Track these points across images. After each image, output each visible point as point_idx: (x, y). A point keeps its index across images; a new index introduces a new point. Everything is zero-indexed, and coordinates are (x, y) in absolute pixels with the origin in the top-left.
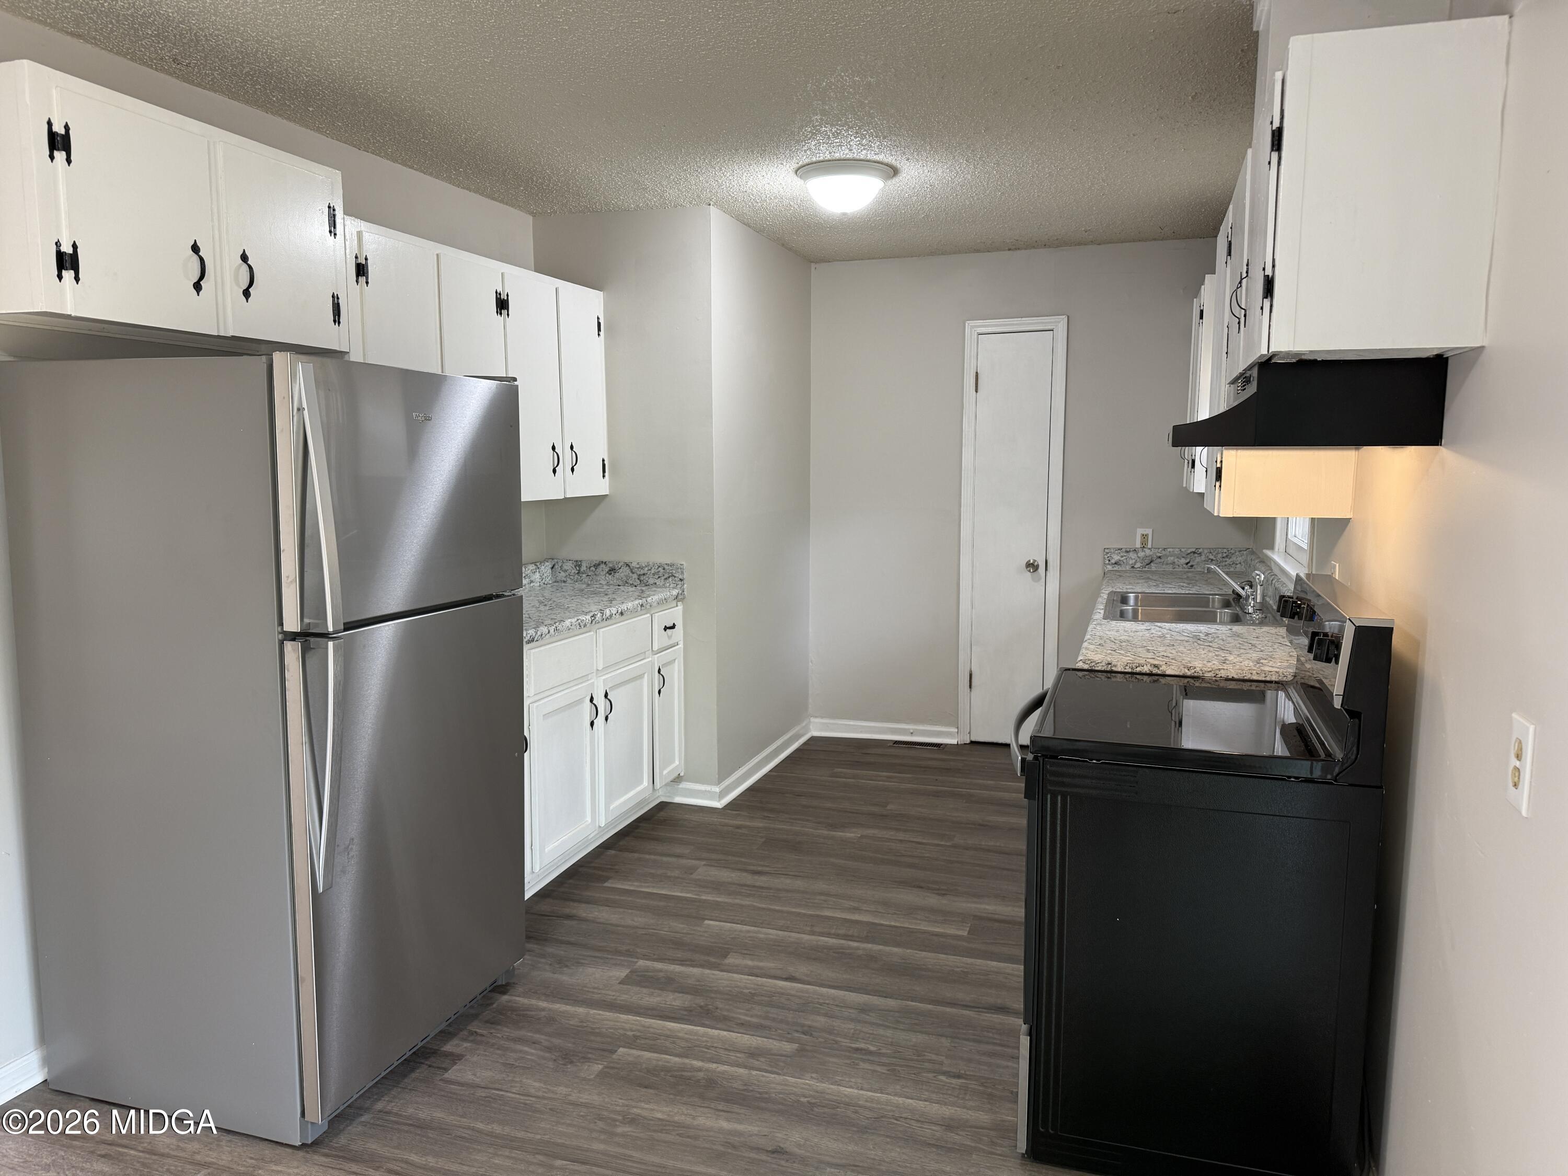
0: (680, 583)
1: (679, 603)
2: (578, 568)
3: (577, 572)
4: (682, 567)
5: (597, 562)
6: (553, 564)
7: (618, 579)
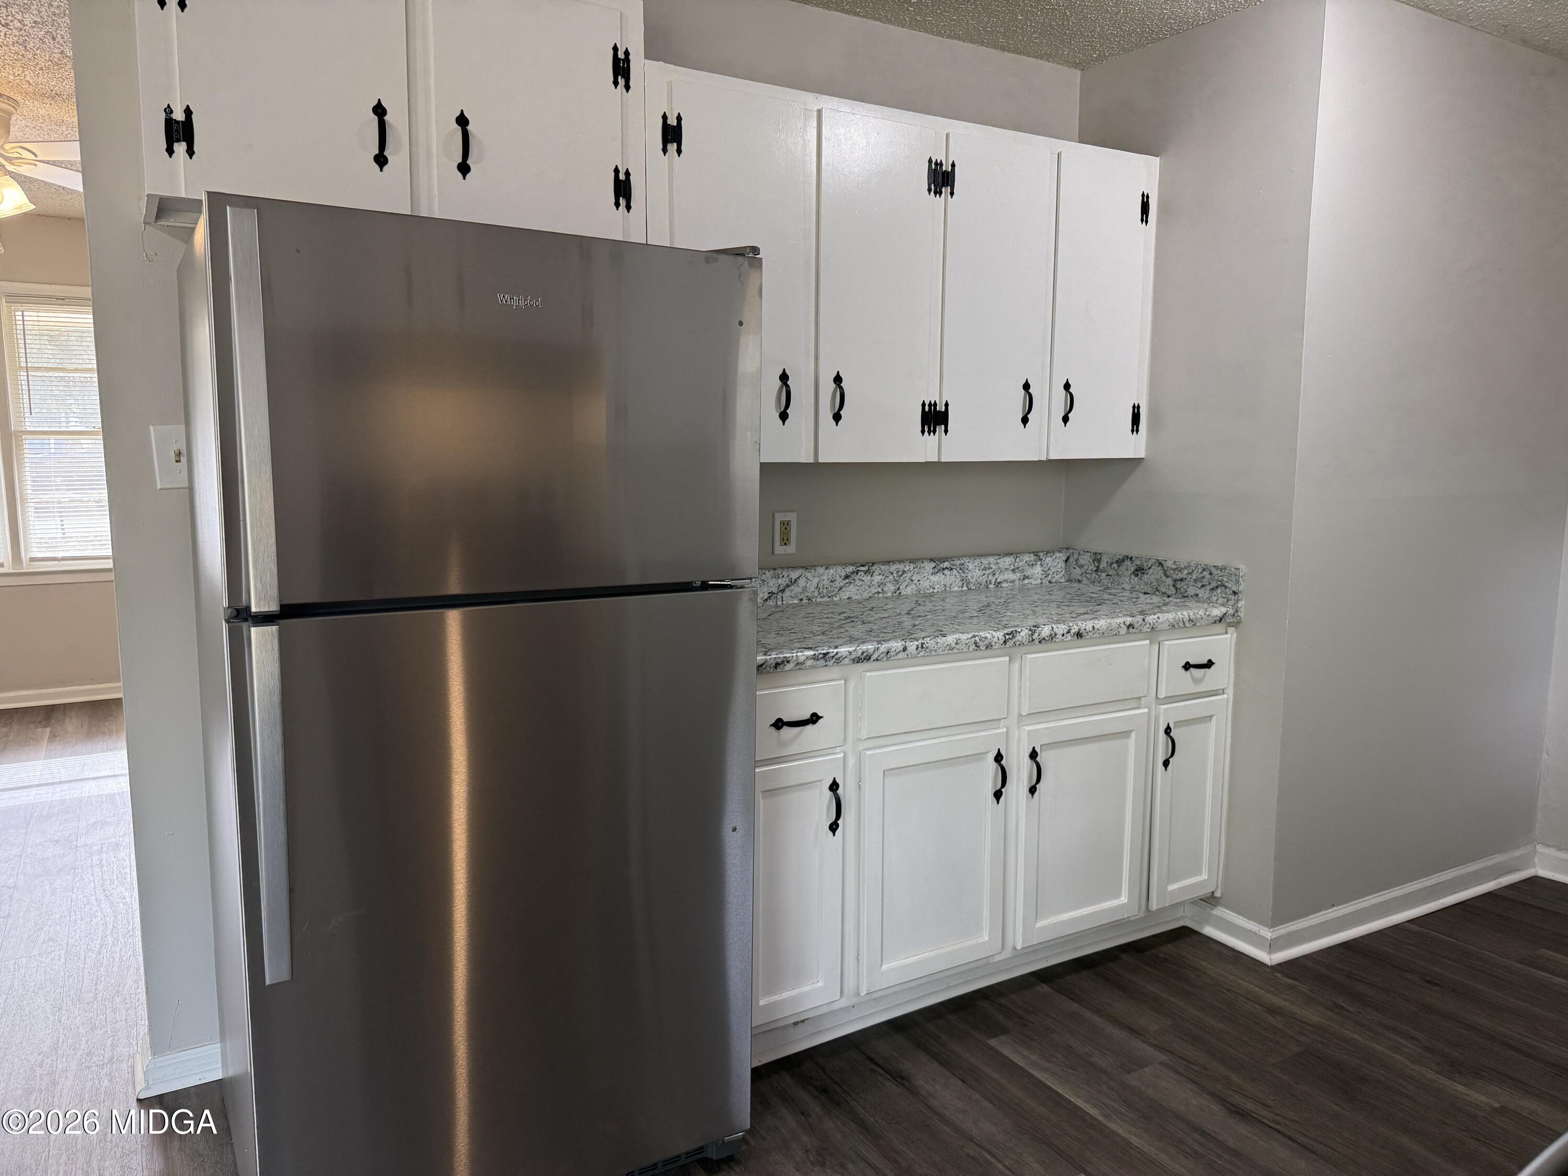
0: (1233, 597)
1: (1231, 630)
2: (1096, 564)
3: (1095, 569)
4: (1237, 572)
5: (1121, 557)
6: (1068, 555)
7: (1146, 584)
